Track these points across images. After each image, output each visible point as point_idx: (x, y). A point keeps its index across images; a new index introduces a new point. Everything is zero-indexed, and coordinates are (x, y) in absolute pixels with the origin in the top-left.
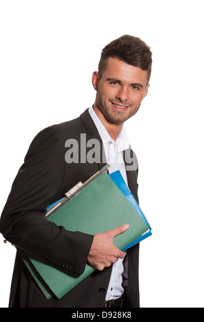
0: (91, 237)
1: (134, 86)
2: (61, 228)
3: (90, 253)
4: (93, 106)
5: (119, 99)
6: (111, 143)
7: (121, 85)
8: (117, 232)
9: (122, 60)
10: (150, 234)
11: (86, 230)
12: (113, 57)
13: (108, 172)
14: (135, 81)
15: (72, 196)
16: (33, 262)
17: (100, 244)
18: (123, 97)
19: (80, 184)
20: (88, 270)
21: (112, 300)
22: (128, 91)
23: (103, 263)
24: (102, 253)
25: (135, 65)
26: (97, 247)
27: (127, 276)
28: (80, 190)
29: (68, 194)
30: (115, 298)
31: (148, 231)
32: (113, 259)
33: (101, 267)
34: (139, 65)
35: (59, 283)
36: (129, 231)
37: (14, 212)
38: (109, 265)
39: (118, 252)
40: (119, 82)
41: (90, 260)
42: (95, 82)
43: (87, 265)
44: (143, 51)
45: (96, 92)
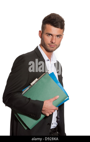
0: (43, 102)
1: (58, 36)
2: (29, 99)
3: (43, 109)
4: (40, 45)
5: (52, 42)
6: (48, 60)
7: (53, 36)
8: (54, 99)
9: (52, 26)
10: (68, 99)
11: (40, 99)
12: (48, 24)
13: (48, 74)
14: (58, 34)
15: (33, 85)
16: (19, 114)
17: (47, 105)
18: (54, 41)
19: (37, 79)
20: (42, 116)
21: (53, 129)
22: (55, 39)
23: (49, 113)
24: (48, 109)
25: (58, 27)
26: (45, 107)
27: (59, 117)
28: (37, 82)
29: (32, 84)
30: (54, 128)
31: (68, 98)
32: (53, 111)
33: (48, 115)
34: (60, 27)
35: (30, 123)
36: (59, 98)
37: (9, 93)
38: (51, 113)
39: (54, 108)
40: (52, 35)
41: (43, 112)
42: (40, 35)
43: (42, 115)
44: (61, 21)
45: (41, 39)
